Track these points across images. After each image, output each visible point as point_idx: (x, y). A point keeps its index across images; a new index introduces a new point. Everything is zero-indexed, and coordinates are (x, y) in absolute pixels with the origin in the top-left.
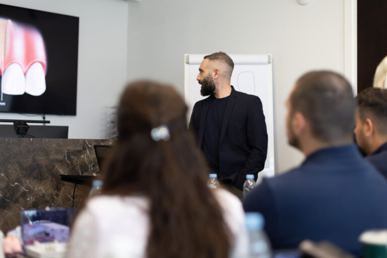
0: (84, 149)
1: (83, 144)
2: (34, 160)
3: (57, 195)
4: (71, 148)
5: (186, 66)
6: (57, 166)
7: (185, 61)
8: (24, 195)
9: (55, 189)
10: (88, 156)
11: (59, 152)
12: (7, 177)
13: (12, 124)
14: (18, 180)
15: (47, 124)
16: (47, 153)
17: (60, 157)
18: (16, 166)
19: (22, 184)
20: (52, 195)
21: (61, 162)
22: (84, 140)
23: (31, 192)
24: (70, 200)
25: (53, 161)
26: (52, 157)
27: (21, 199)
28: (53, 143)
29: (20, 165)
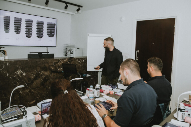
0: (59, 61)
1: (59, 60)
2: (44, 65)
3: (51, 75)
4: (55, 61)
5: (88, 37)
6: (51, 67)
7: (88, 35)
8: (42, 75)
9: (51, 73)
10: (60, 64)
11: (51, 63)
12: (37, 71)
13: (38, 54)
14: (40, 71)
15: (48, 53)
16: (48, 63)
17: (52, 64)
18: (39, 68)
19: (41, 72)
20: (50, 75)
21: (52, 66)
22: (59, 59)
23: (44, 74)
24: (55, 76)
25: (50, 65)
26: (49, 64)
27: (41, 77)
28: (50, 60)
29: (40, 67)
